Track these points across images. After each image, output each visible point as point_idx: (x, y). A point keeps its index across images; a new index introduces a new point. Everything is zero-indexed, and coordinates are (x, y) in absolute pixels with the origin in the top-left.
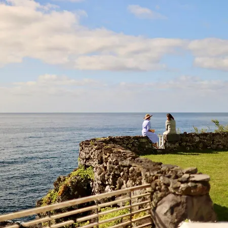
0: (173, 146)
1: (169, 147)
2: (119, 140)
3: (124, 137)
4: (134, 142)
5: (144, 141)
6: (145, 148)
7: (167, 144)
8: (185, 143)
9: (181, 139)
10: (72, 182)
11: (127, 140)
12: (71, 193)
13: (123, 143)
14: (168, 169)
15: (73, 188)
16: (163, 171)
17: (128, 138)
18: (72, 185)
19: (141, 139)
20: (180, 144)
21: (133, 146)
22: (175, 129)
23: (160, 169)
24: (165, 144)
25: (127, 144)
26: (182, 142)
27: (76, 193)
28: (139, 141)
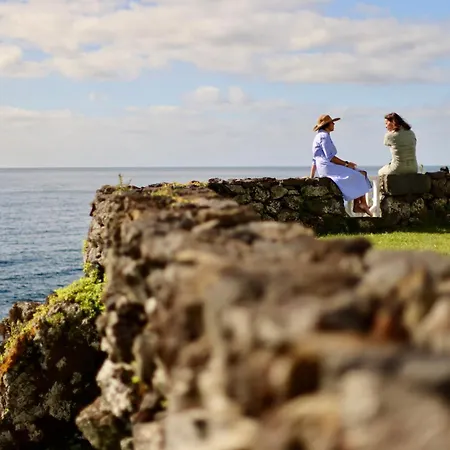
0: (406, 209)
1: (395, 213)
2: (240, 189)
3: (257, 180)
4: (287, 195)
5: (317, 192)
6: (323, 214)
7: (390, 203)
8: (444, 201)
9: (433, 190)
10: (44, 325)
11: (265, 189)
12: (44, 366)
13: (253, 200)
14: (416, 282)
15: (48, 347)
16: (375, 303)
17: (269, 184)
18: (44, 334)
19: (310, 188)
20: (428, 203)
21: (284, 207)
22: (414, 160)
23: (352, 282)
24: (383, 203)
25: (266, 203)
26: (436, 197)
27: (61, 363)
28: (301, 194)
